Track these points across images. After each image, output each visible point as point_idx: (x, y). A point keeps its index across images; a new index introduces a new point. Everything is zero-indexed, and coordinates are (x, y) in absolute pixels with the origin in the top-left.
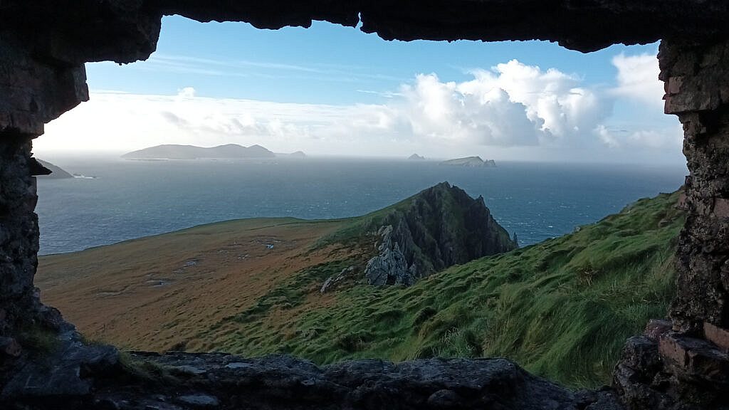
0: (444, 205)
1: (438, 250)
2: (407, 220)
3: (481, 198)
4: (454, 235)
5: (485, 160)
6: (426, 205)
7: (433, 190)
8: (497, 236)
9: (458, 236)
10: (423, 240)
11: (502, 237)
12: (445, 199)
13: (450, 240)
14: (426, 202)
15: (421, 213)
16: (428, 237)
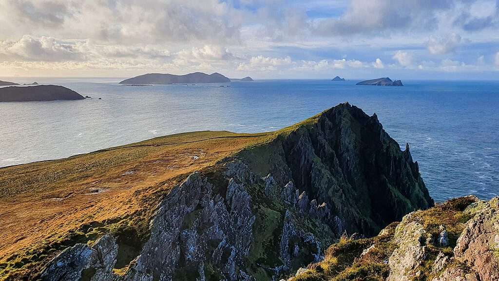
0: (343, 122)
1: (336, 160)
2: (310, 135)
3: (375, 116)
4: (351, 147)
5: (394, 81)
6: (328, 122)
7: (334, 109)
8: (388, 148)
9: (355, 147)
10: (324, 152)
11: (393, 149)
12: (344, 117)
13: (348, 151)
14: (327, 120)
15: (323, 129)
16: (328, 149)
